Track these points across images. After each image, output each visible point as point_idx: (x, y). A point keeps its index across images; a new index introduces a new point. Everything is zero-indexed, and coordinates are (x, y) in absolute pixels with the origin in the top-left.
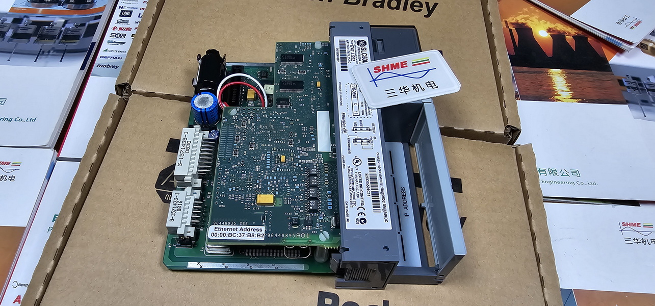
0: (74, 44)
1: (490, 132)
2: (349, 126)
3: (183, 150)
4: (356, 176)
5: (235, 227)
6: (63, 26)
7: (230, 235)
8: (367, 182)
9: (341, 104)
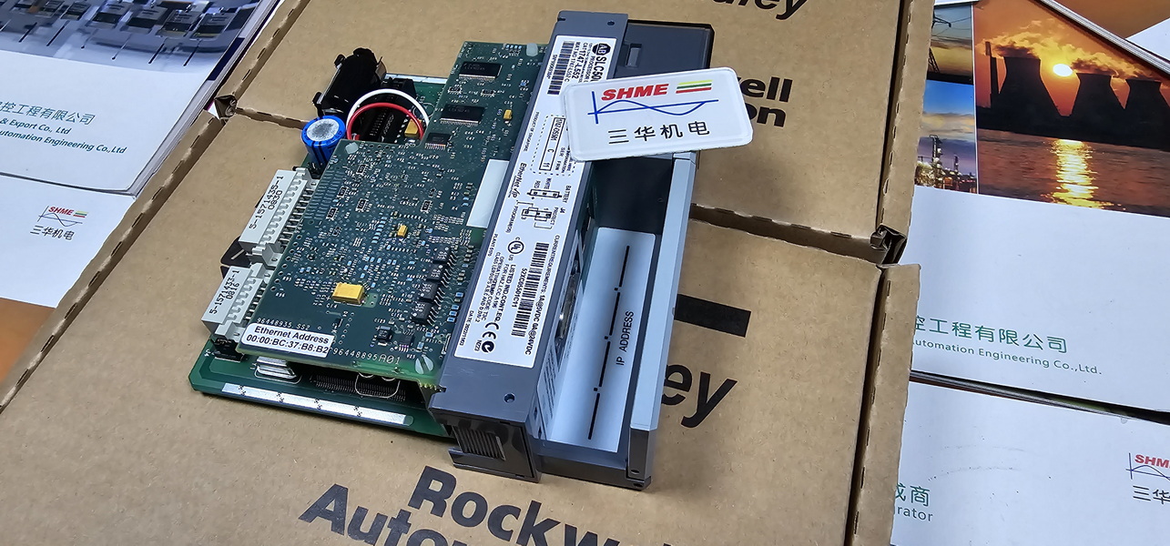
0: (211, 40)
1: (841, 236)
2: (526, 185)
3: (267, 204)
4: (505, 271)
5: (288, 330)
6: (204, 12)
7: (276, 342)
8: (521, 284)
9: (526, 150)
